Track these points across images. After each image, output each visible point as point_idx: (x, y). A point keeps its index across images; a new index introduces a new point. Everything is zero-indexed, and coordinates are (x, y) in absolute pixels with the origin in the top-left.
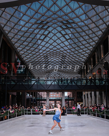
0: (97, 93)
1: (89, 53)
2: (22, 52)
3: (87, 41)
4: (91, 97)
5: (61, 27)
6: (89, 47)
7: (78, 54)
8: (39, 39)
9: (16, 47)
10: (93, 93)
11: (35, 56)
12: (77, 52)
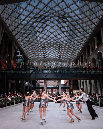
0: (92, 81)
1: (84, 44)
2: (22, 43)
3: (82, 33)
4: (86, 85)
5: (57, 20)
6: (83, 38)
7: (74, 45)
8: (38, 31)
9: (17, 39)
10: (88, 81)
11: (33, 47)
12: (72, 43)
